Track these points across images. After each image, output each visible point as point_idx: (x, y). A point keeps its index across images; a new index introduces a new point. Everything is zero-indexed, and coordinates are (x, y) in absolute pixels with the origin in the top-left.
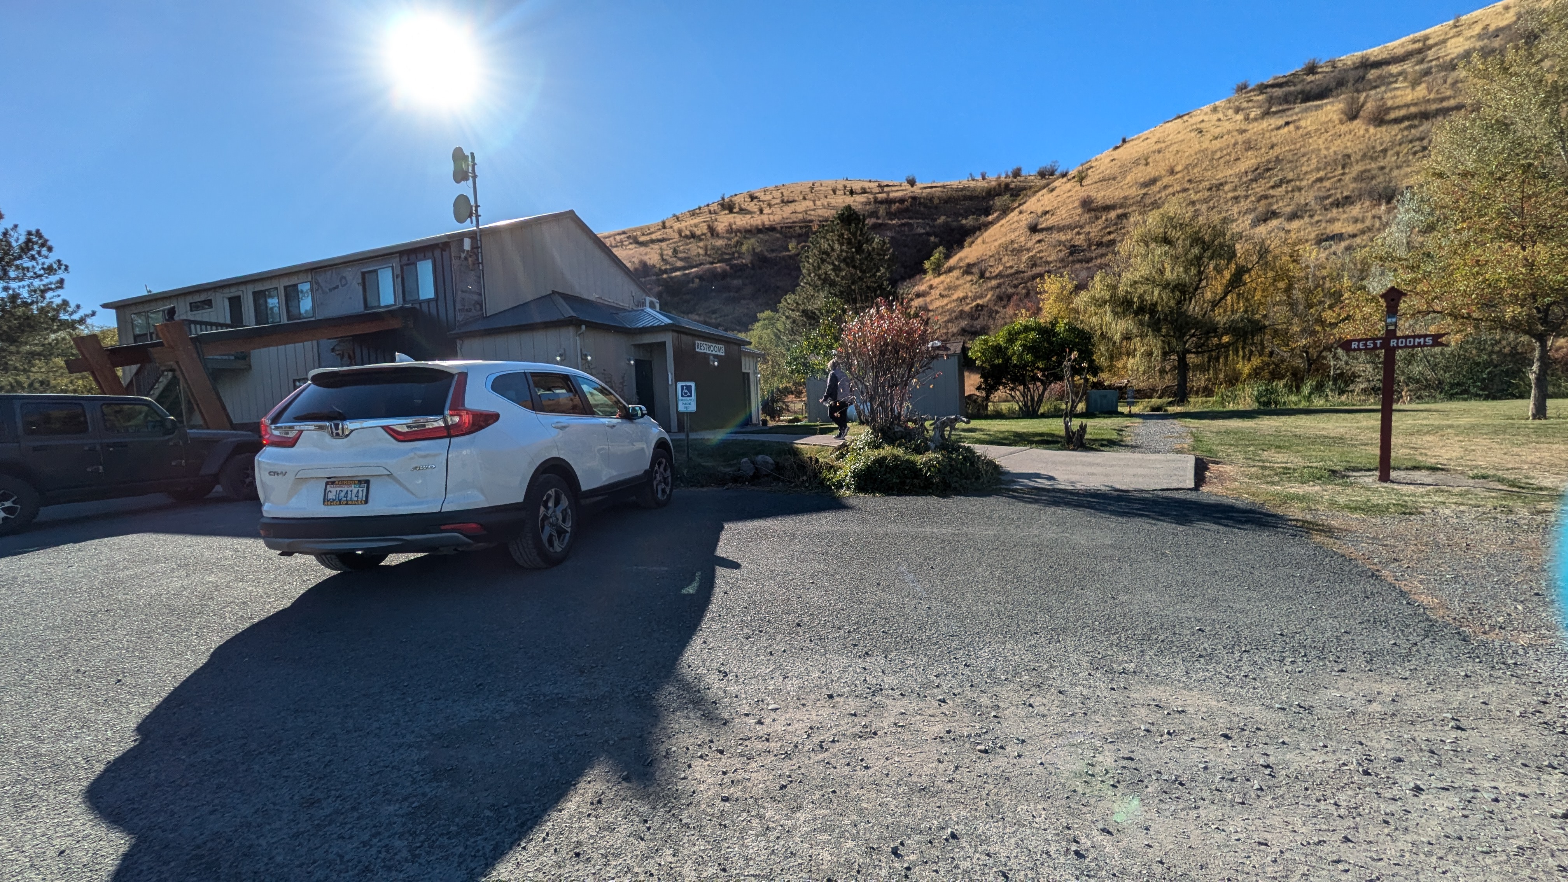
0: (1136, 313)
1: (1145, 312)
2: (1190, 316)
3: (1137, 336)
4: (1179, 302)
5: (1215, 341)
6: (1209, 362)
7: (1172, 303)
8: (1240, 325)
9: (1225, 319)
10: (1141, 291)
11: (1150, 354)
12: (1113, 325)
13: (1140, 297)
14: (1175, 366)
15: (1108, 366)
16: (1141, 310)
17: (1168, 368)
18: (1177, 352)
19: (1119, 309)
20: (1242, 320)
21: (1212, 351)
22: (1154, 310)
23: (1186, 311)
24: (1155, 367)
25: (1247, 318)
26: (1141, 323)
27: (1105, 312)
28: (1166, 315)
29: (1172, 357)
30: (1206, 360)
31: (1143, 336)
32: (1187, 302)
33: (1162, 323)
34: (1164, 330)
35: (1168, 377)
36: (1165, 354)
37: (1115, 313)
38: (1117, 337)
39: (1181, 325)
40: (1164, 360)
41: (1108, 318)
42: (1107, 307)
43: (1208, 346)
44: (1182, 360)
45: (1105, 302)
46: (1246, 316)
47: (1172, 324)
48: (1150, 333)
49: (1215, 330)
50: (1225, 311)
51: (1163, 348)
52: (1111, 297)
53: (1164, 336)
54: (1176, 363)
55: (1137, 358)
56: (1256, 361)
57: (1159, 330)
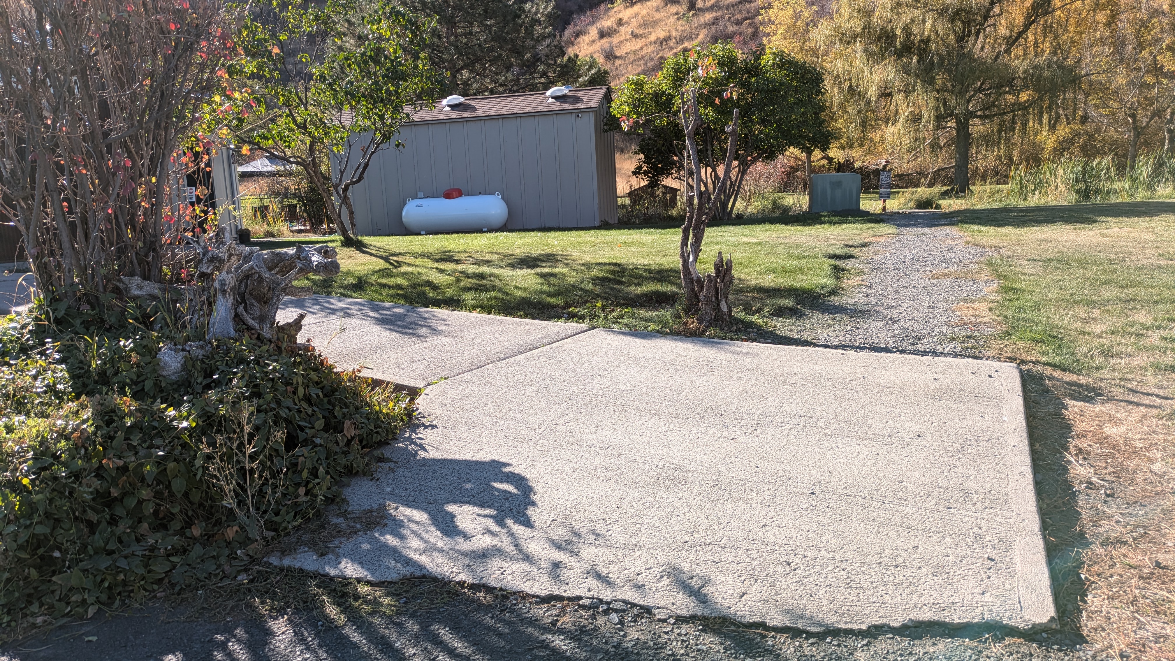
0: (900, 54)
1: (910, 53)
2: (975, 61)
3: (899, 91)
4: (961, 39)
5: (1010, 98)
6: (1000, 131)
7: (951, 39)
8: (1046, 74)
9: (1025, 64)
10: (906, 18)
11: (916, 119)
12: (866, 73)
13: (906, 29)
14: (951, 139)
15: (860, 138)
16: (906, 50)
17: (942, 141)
18: (957, 116)
19: (874, 48)
20: (1049, 66)
21: (1005, 113)
22: (925, 50)
23: (971, 50)
24: (924, 139)
25: (1056, 63)
26: (906, 70)
27: (855, 52)
28: (942, 58)
29: (949, 124)
30: (996, 128)
31: (908, 91)
32: (973, 38)
33: (936, 70)
34: (939, 82)
35: (943, 154)
36: (939, 118)
37: (869, 54)
38: (872, 92)
39: (962, 75)
40: (938, 127)
41: (859, 60)
42: (858, 44)
43: (998, 106)
44: (963, 128)
45: (855, 37)
46: (1055, 59)
47: (950, 72)
48: (919, 87)
49: (1010, 82)
50: (1025, 53)
51: (937, 109)
52: (864, 28)
53: (938, 91)
54: (954, 133)
55: (899, 125)
56: (1064, 131)
57: (931, 81)
